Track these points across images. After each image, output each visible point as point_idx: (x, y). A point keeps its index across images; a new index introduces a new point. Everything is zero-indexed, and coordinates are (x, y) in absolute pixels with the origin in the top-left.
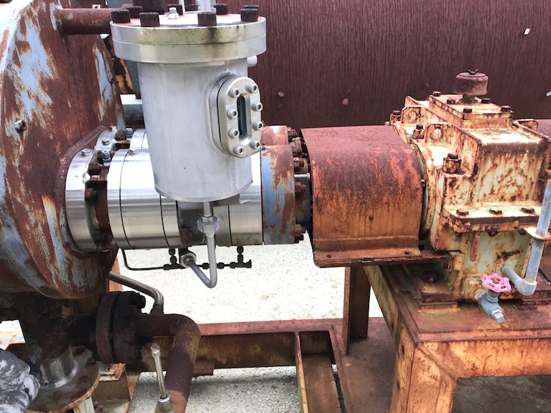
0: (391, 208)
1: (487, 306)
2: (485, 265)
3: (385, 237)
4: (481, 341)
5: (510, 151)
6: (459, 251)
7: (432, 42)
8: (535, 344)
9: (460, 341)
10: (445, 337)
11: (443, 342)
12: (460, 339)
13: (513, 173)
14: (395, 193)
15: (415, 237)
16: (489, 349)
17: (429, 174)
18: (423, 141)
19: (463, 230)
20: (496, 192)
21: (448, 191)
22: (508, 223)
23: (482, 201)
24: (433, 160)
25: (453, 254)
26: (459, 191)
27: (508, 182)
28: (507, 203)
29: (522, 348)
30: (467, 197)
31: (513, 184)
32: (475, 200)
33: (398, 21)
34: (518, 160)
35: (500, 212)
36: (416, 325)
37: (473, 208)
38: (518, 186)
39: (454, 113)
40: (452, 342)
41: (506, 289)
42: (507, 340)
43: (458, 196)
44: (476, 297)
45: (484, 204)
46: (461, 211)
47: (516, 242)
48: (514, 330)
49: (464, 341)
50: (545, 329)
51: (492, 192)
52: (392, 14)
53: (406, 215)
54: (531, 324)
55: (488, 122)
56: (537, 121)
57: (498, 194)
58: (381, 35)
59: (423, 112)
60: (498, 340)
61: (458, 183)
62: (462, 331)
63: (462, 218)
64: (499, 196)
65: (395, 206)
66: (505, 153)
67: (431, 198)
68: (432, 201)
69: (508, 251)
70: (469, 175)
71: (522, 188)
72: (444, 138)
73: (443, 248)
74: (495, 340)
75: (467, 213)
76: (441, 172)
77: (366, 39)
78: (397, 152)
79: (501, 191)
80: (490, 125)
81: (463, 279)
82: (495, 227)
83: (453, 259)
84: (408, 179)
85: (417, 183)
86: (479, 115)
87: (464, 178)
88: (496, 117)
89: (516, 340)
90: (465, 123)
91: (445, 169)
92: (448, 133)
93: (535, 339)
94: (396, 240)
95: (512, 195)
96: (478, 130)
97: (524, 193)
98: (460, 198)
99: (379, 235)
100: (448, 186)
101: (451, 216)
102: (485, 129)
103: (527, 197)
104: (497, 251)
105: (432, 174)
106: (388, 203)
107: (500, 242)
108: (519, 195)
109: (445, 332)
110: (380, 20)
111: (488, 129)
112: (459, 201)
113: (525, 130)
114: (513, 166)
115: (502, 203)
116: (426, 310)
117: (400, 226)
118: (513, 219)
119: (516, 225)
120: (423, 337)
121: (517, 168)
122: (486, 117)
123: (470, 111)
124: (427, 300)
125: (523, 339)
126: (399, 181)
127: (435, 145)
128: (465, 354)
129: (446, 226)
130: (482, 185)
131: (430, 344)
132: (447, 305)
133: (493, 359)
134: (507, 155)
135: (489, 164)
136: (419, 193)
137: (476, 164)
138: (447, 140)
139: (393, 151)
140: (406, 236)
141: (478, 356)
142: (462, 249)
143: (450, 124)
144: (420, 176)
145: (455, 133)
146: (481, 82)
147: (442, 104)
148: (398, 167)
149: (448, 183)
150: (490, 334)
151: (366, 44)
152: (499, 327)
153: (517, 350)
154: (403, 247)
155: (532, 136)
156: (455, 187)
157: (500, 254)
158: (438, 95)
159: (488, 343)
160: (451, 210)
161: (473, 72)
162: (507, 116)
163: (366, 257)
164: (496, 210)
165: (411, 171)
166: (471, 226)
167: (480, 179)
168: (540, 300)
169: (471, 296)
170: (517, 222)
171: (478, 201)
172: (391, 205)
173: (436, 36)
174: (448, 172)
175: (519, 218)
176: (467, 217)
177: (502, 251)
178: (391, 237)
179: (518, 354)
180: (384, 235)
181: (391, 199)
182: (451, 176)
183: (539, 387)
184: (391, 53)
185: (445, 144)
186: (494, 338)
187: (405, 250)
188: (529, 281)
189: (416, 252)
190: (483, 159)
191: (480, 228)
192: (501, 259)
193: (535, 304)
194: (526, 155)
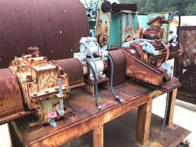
0: (9, 99)
1: (51, 124)
2: (50, 110)
3: (10, 111)
4: (52, 136)
5: (47, 71)
6: (39, 108)
7: (31, 36)
8: (69, 130)
9: (45, 139)
10: (40, 139)
11: (39, 142)
12: (45, 138)
13: (50, 78)
14: (9, 93)
15: (22, 107)
16: (56, 138)
17: (22, 84)
18: (19, 72)
19: (37, 101)
20: (46, 85)
21: (29, 88)
22: (51, 95)
23: (42, 89)
24: (23, 79)
25: (37, 109)
26: (33, 88)
27: (49, 81)
28: (51, 88)
29: (66, 133)
30: (36, 89)
31: (51, 82)
32: (40, 89)
33: (16, 29)
34: (50, 74)
35: (48, 92)
36: (29, 139)
37: (40, 92)
38: (53, 82)
39: (29, 61)
40: (42, 140)
41: (55, 116)
42: (60, 132)
43: (33, 90)
44: (48, 122)
45: (43, 90)
46: (35, 94)
47: (57, 100)
48: (62, 128)
49: (46, 138)
50: (71, 124)
51: (45, 86)
52: (13, 26)
53: (16, 100)
54: (67, 124)
55: (40, 63)
56: (56, 61)
57: (47, 86)
58: (10, 34)
59: (20, 62)
60: (58, 134)
61: (32, 85)
62: (46, 135)
63: (36, 97)
64: (48, 86)
65: (10, 98)
66: (46, 72)
67: (24, 92)
68: (25, 93)
69: (55, 103)
70: (35, 82)
71: (54, 82)
72: (27, 70)
73: (33, 109)
74: (57, 134)
75: (37, 95)
76: (25, 82)
77: (4, 35)
78: (8, 78)
79: (48, 85)
80: (41, 64)
81: (43, 117)
82: (47, 97)
83: (37, 111)
84: (14, 87)
85: (18, 88)
86: (37, 61)
87: (34, 83)
88: (42, 61)
89: (63, 131)
90: (33, 64)
91: (27, 81)
92: (28, 68)
93: (69, 129)
94: (15, 110)
95: (52, 85)
96: (37, 66)
97: (55, 84)
98: (34, 90)
99: (7, 111)
100: (29, 87)
101: (32, 97)
102: (39, 65)
103: (57, 85)
104: (52, 104)
105: (23, 83)
106: (7, 98)
107: (52, 101)
108: (54, 85)
109: (40, 138)
110: (8, 28)
111: (41, 65)
112: (34, 91)
113: (52, 64)
114: (49, 76)
115: (49, 88)
116: (32, 132)
117: (15, 105)
118: (52, 93)
119: (54, 95)
120: (32, 143)
121: (51, 76)
122: (39, 61)
123: (33, 60)
124: (32, 128)
125: (65, 130)
126: (10, 89)
127: (23, 73)
128: (48, 143)
129: (32, 101)
130: (41, 84)
131: (34, 144)
132: (40, 128)
133: (58, 140)
134: (46, 73)
135: (41, 77)
136: (20, 92)
137: (36, 78)
138: (28, 71)
139: (7, 78)
140: (18, 108)
141: (53, 141)
142: (40, 107)
143: (27, 65)
144: (18, 85)
145: (29, 68)
146: (36, 50)
147: (25, 58)
148: (9, 84)
149: (28, 86)
150: (55, 133)
151: (4, 37)
152: (57, 129)
153: (64, 134)
154: (18, 112)
155: (54, 66)
156: (31, 87)
157: (53, 105)
158: (24, 55)
159: (55, 135)
160: (32, 95)
161: (33, 47)
162: (46, 60)
163: (2, 121)
164: (46, 91)
165: (15, 84)
166: (39, 99)
167: (40, 82)
168: (69, 115)
169: (47, 122)
170: (54, 94)
171: (41, 89)
172: (9, 98)
173: (32, 34)
174: (28, 82)
175: (54, 92)
176: (37, 96)
177: (54, 104)
178: (12, 110)
179: (65, 135)
180: (9, 110)
181: (9, 96)
182: (29, 83)
183: (83, 141)
184: (16, 40)
185: (27, 72)
186: (56, 133)
187: (19, 113)
188: (62, 111)
189: (23, 113)
190: (39, 75)
191: (42, 99)
192: (54, 106)
193: (68, 117)
194: (52, 72)
